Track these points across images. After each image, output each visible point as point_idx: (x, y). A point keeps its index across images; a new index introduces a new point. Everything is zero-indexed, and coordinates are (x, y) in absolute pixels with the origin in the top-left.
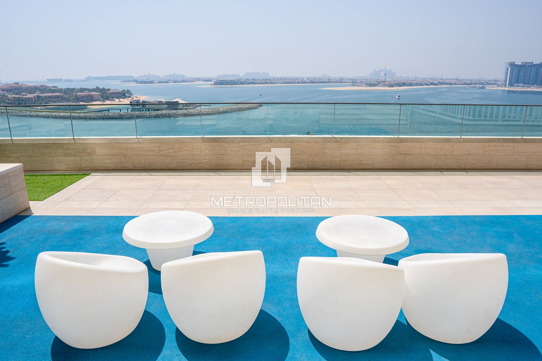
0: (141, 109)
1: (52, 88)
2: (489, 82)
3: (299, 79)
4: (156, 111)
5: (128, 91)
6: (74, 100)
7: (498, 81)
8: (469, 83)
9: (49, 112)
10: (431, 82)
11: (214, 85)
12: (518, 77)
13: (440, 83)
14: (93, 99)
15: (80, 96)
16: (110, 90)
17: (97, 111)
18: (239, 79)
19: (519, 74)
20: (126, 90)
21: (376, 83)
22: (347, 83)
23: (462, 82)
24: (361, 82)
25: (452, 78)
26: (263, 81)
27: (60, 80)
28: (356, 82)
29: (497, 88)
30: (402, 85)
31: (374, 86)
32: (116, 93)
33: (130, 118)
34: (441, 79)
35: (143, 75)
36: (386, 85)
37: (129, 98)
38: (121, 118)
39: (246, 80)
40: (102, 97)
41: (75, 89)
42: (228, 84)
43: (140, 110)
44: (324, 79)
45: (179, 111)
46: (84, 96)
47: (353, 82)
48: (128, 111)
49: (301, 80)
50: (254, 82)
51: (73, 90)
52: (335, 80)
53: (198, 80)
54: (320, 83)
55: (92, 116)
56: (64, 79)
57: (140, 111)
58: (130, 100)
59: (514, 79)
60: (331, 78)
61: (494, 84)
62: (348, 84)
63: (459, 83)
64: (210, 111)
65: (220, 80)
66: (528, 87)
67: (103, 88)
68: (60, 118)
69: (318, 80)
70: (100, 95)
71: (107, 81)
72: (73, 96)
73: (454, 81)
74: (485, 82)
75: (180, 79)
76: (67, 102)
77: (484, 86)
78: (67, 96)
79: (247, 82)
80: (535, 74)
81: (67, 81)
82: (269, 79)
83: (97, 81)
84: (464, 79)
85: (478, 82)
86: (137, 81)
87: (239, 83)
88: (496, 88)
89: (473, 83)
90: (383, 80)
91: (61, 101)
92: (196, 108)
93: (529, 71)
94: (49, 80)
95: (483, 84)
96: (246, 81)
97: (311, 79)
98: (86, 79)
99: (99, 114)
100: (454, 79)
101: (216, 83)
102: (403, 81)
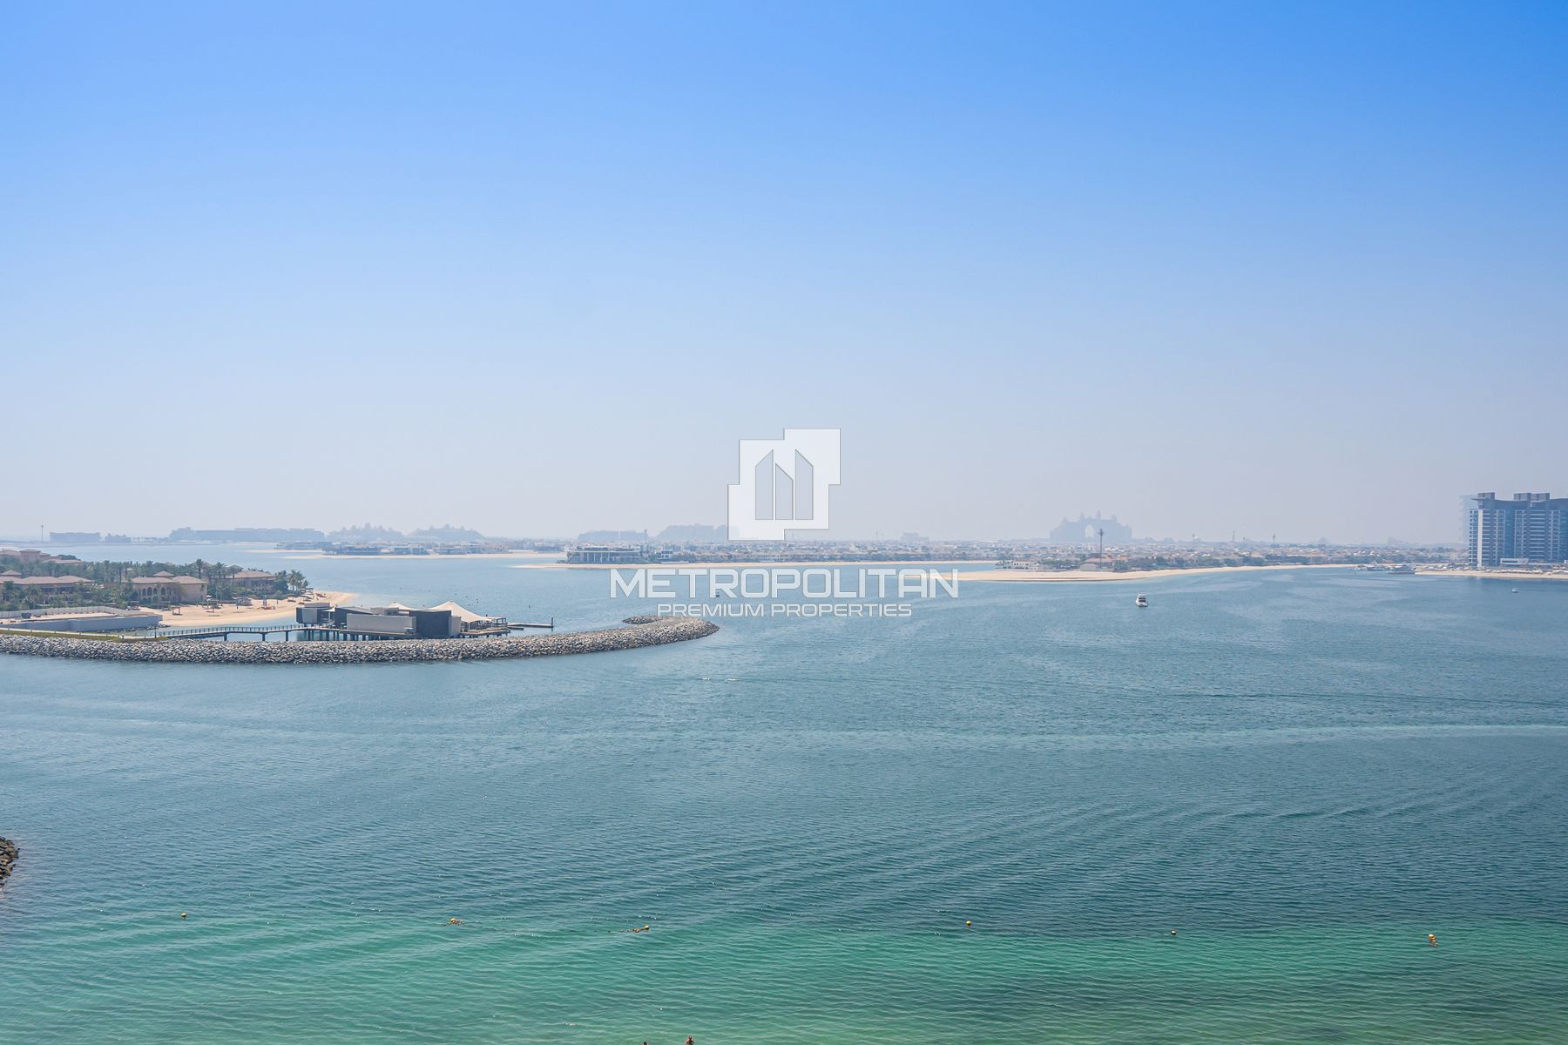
0: (331, 634)
1: (59, 561)
2: (1421, 553)
3: (833, 548)
4: (377, 639)
5: (297, 577)
6: (122, 598)
7: (1448, 550)
8: (1364, 558)
9: (33, 634)
10: (1244, 556)
11: (568, 562)
12: (1510, 539)
13: (1272, 559)
14: (183, 599)
15: (143, 587)
16: (240, 570)
17: (186, 637)
18: (645, 546)
19: (1511, 529)
20: (289, 572)
21: (1073, 559)
22: (983, 559)
23: (1339, 556)
24: (1027, 557)
25: (1306, 542)
26: (721, 553)
27: (92, 538)
28: (1012, 557)
29: (1450, 573)
30: (1154, 564)
31: (1068, 569)
32: (255, 582)
33: (292, 661)
34: (1274, 546)
35: (349, 528)
36: (1106, 564)
37: (295, 599)
38: (262, 659)
39: (667, 547)
40: (212, 593)
41: (127, 565)
42: (611, 559)
43: (328, 635)
44: (910, 549)
45: (452, 640)
46: (153, 588)
47: (1002, 557)
48: (287, 640)
49: (840, 551)
50: (693, 556)
51: (120, 568)
52: (946, 549)
53: (519, 545)
54: (898, 560)
55: (169, 651)
56: (104, 535)
57: (328, 640)
58: (300, 603)
59: (1499, 545)
60: (931, 545)
61: (1440, 560)
62: (985, 562)
63: (1329, 558)
64: (550, 644)
65: (586, 549)
66: (1545, 569)
67: (216, 563)
68: (67, 656)
69: (894, 550)
70: (206, 586)
71: (237, 544)
72: (119, 588)
73: (1312, 553)
74: (1409, 553)
75: (463, 543)
76: (99, 605)
77: (1407, 564)
78: (102, 586)
79: (670, 555)
80: (1559, 528)
81: (111, 540)
82: (740, 547)
83: (205, 542)
84: (1342, 544)
85: (1388, 553)
86: (327, 548)
87: (646, 559)
88: (1445, 572)
89: (1373, 558)
90: (1094, 551)
91: (79, 600)
92: (506, 633)
93: (1542, 521)
94: (56, 537)
95: (1403, 561)
96: (668, 552)
97: (870, 548)
98: (171, 536)
99: (194, 646)
100: (1311, 547)
101: (574, 558)
102: (1156, 553)
